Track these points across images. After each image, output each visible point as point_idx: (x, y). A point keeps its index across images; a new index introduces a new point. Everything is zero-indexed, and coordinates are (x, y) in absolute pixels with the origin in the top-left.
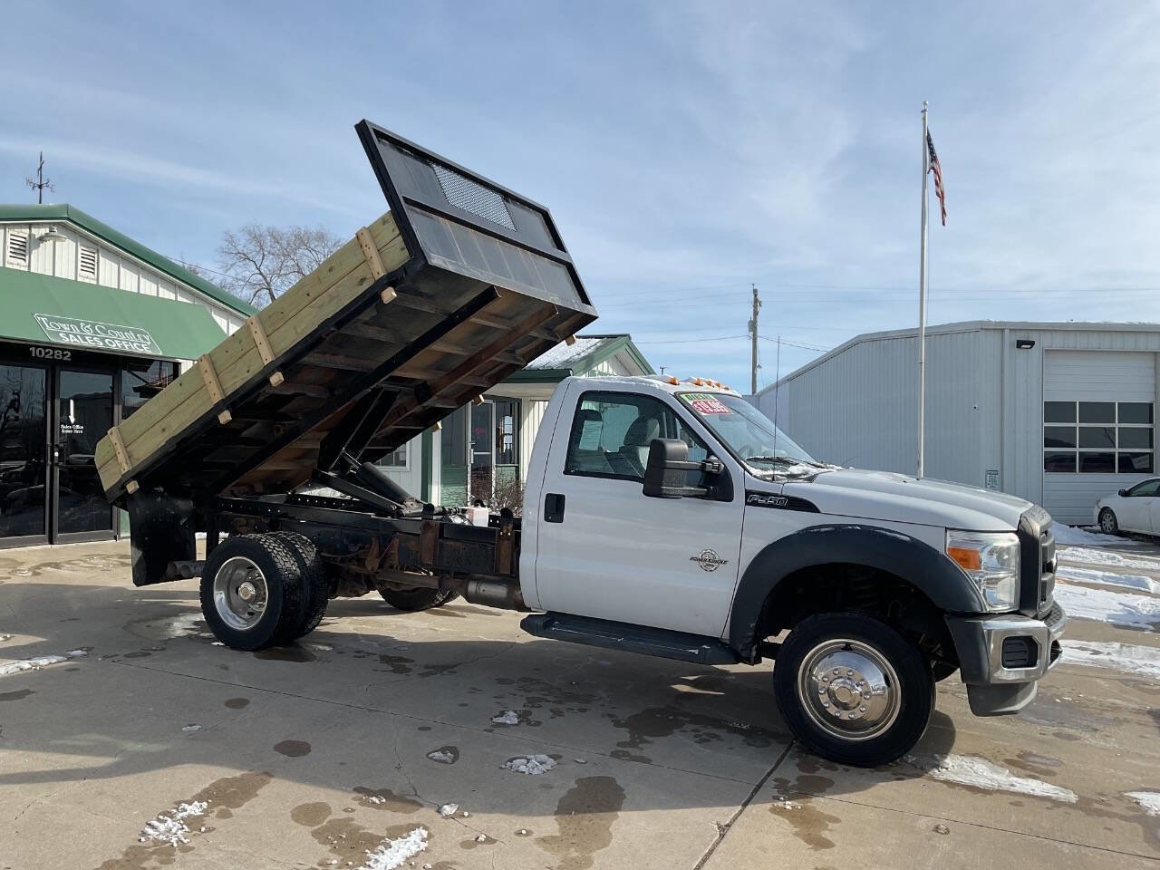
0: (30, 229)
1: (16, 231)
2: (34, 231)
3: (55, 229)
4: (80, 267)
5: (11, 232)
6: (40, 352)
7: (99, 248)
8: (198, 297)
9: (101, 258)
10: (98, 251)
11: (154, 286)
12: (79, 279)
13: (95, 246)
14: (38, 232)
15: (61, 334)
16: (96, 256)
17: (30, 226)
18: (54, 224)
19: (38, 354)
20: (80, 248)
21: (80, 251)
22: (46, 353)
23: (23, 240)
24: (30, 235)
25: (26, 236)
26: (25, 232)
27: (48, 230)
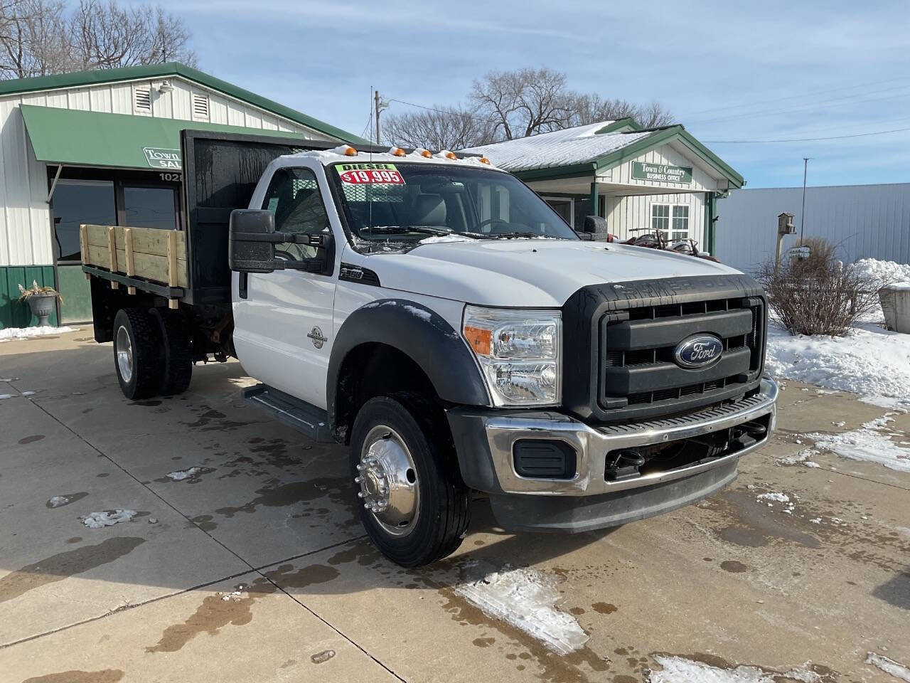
0: (151, 84)
1: (140, 87)
2: (154, 85)
3: (167, 82)
4: (194, 110)
5: (137, 88)
6: (168, 177)
7: (208, 95)
8: (297, 126)
9: (211, 102)
10: (208, 96)
11: (258, 121)
12: (194, 120)
13: (206, 93)
14: (157, 86)
15: (161, 162)
16: (207, 100)
17: (151, 82)
18: (166, 79)
19: (166, 178)
20: (193, 96)
21: (193, 98)
22: (173, 178)
23: (147, 93)
24: (151, 90)
25: (149, 90)
26: (147, 87)
27: (161, 84)
